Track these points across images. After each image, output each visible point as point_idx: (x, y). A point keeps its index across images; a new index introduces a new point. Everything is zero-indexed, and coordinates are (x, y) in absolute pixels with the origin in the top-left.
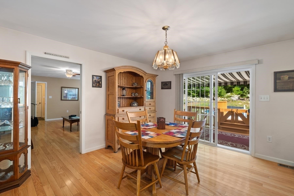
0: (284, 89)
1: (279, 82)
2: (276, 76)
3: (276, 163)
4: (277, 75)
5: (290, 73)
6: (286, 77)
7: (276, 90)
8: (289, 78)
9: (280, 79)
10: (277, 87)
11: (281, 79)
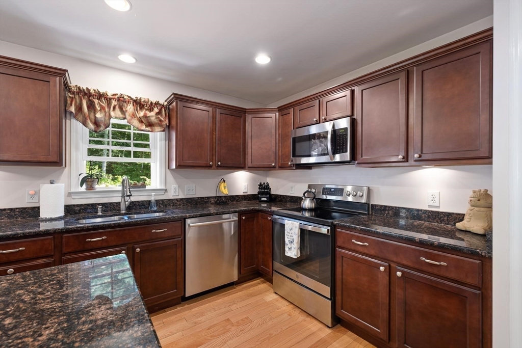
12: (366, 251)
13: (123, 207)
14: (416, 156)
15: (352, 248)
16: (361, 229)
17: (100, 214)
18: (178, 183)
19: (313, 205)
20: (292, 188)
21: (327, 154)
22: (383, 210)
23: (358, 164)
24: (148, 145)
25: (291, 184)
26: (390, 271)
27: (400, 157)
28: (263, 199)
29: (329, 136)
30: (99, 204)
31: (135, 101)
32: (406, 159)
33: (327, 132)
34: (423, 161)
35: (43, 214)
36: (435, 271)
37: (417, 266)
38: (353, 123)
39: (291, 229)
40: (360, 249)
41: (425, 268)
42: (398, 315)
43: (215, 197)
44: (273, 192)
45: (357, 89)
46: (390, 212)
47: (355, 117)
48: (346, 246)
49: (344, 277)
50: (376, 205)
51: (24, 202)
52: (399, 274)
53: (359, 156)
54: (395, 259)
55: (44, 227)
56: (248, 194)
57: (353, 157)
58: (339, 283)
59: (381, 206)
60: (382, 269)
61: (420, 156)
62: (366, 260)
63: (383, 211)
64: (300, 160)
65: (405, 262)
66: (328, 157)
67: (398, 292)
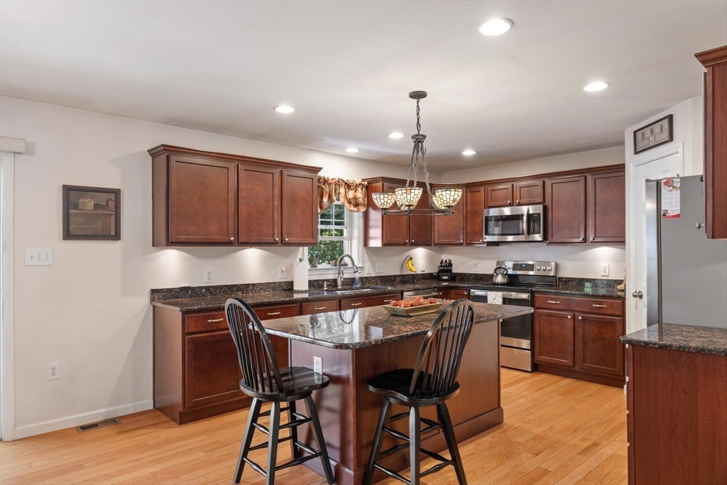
0: (85, 234)
1: (76, 214)
2: (68, 198)
3: (72, 429)
4: (71, 194)
5: (97, 194)
6: (88, 204)
7: (68, 235)
8: (96, 206)
9: (76, 207)
10: (71, 227)
11: (80, 206)
12: (558, 307)
13: (339, 283)
14: (591, 239)
15: (548, 306)
16: (554, 292)
17: (325, 289)
18: (371, 261)
19: (505, 281)
20: (476, 265)
21: (523, 234)
22: (569, 281)
23: (549, 243)
24: (343, 222)
25: (475, 261)
26: (574, 317)
27: (581, 239)
28: (443, 278)
29: (525, 218)
30: (325, 280)
31: (346, 184)
32: (585, 240)
33: (523, 215)
34: (596, 243)
35: (296, 288)
36: (600, 311)
37: (590, 311)
38: (545, 209)
39: (494, 299)
40: (554, 307)
41: (595, 311)
42: (579, 345)
43: (400, 276)
44: (454, 271)
45: (548, 182)
46: (574, 283)
47: (546, 204)
48: (543, 306)
49: (541, 330)
50: (562, 278)
51: (279, 278)
52: (580, 318)
53: (550, 237)
54: (577, 309)
55: (296, 296)
56: (425, 272)
57: (545, 238)
58: (537, 336)
59: (567, 278)
60: (569, 317)
61: (594, 239)
62: (558, 314)
63: (567, 282)
64: (507, 238)
65: (583, 310)
66: (523, 236)
67: (580, 331)
